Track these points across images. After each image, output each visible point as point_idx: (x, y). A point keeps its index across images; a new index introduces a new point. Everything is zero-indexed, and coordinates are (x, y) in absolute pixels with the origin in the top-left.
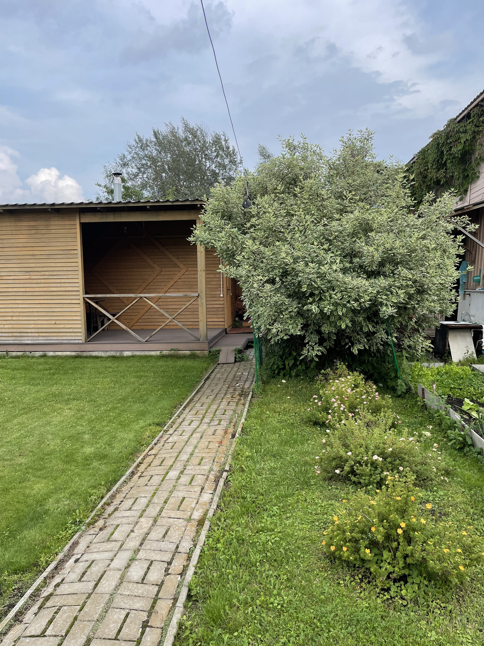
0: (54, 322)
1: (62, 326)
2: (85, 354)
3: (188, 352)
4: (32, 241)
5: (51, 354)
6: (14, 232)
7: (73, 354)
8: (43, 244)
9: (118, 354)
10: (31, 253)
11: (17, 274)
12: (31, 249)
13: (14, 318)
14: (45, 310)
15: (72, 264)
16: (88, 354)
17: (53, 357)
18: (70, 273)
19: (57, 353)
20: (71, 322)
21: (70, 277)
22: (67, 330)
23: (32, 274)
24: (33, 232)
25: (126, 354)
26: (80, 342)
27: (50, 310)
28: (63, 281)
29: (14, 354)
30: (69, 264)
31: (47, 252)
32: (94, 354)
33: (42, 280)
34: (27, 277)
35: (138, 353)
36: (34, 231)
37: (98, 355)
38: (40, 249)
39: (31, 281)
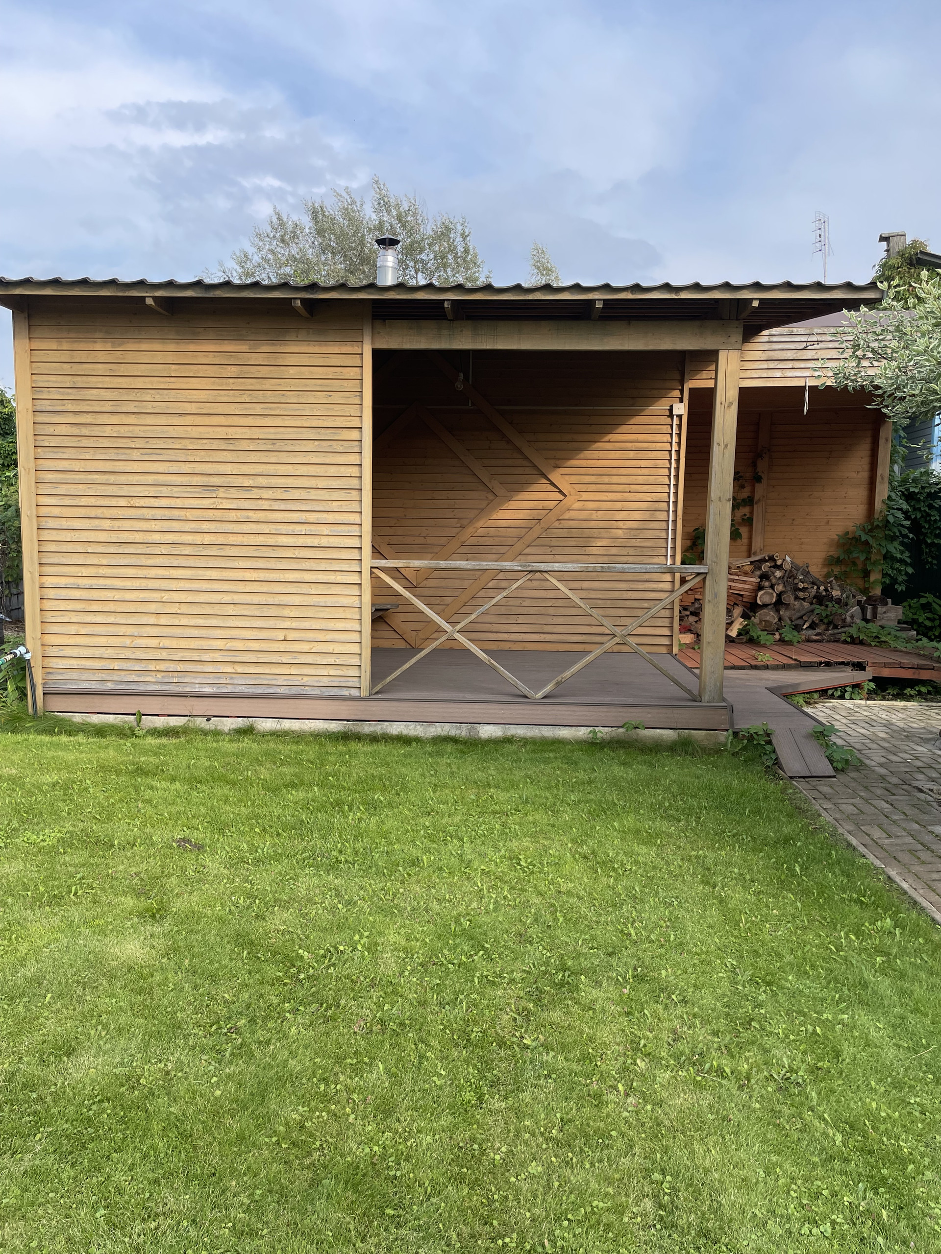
0: (280, 635)
1: (305, 647)
2: (367, 729)
3: (669, 735)
4: (224, 396)
5: (268, 725)
6: (174, 370)
7: (334, 727)
8: (258, 409)
9: (462, 732)
10: (221, 432)
11: (176, 491)
12: (222, 420)
13: (163, 620)
14: (256, 599)
15: (342, 468)
16: (378, 728)
17: (276, 735)
18: (335, 495)
19: (287, 725)
20: (330, 636)
21: (335, 506)
22: (319, 660)
23: (221, 493)
24: (233, 371)
25: (487, 732)
26: (355, 693)
27: (270, 600)
28: (312, 517)
29: (159, 722)
30: (332, 471)
31: (271, 433)
32: (395, 729)
33: (251, 513)
34: (206, 503)
35: (520, 731)
36: (233, 368)
37: (405, 732)
38: (249, 421)
39: (218, 515)
